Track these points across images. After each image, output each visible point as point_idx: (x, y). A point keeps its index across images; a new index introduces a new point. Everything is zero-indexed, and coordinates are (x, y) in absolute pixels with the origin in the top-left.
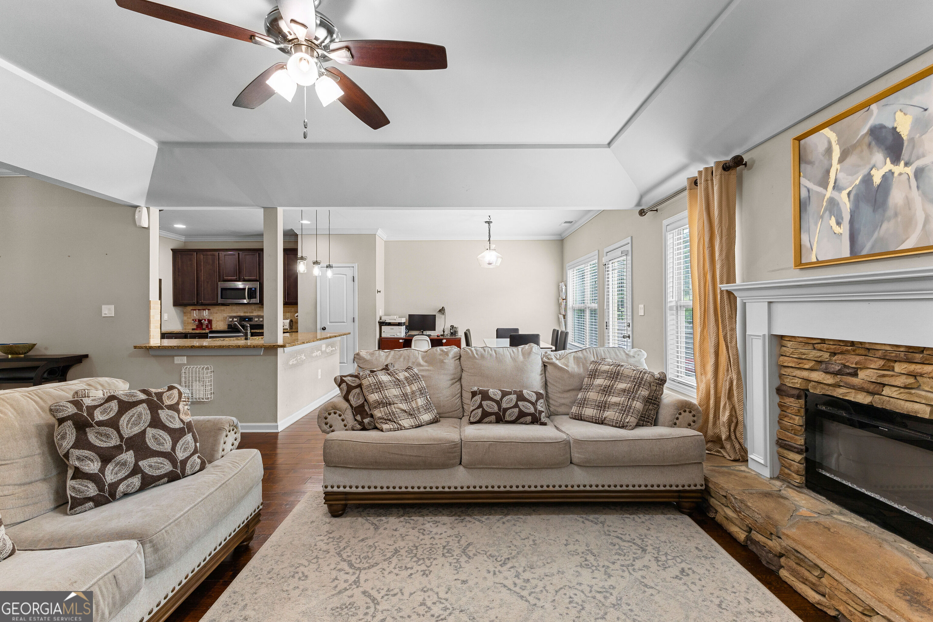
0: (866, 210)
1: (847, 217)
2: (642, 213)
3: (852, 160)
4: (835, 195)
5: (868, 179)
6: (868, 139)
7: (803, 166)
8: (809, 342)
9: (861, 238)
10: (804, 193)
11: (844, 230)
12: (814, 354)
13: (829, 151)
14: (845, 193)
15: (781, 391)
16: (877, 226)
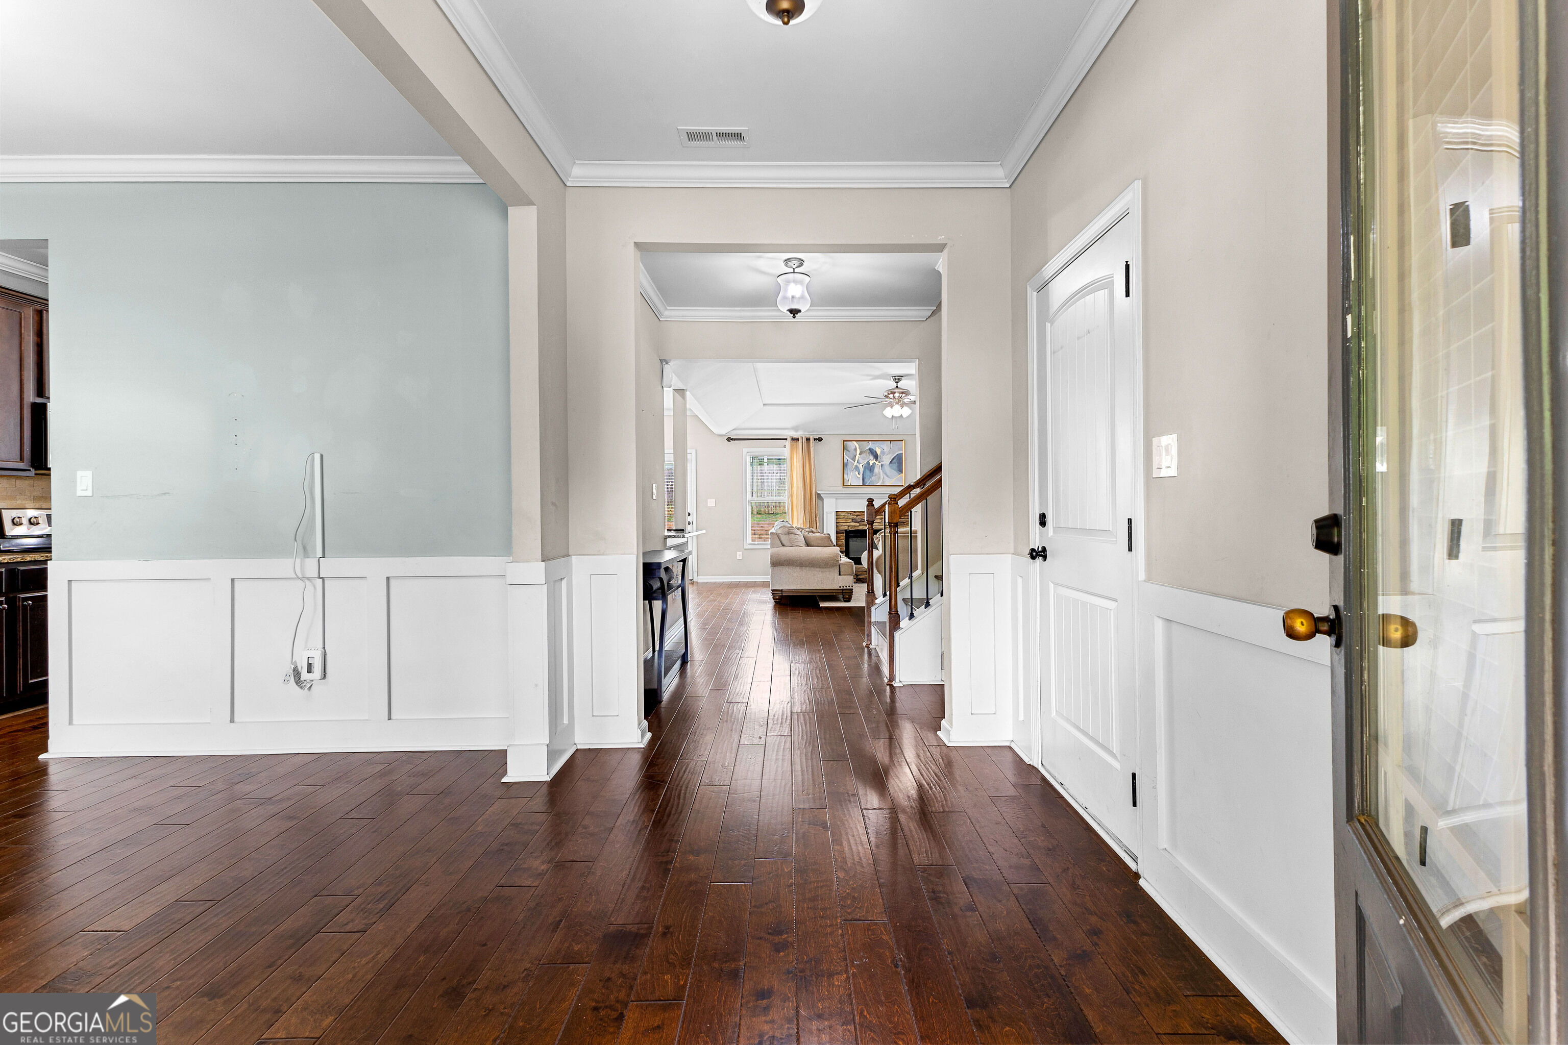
0: (868, 472)
1: (862, 473)
2: (729, 439)
3: (863, 455)
4: (858, 464)
5: (868, 463)
6: (868, 451)
7: (845, 451)
8: (850, 513)
9: (866, 480)
10: (846, 461)
11: (861, 476)
12: (852, 517)
13: (856, 449)
14: (861, 465)
15: (837, 533)
16: (871, 477)
